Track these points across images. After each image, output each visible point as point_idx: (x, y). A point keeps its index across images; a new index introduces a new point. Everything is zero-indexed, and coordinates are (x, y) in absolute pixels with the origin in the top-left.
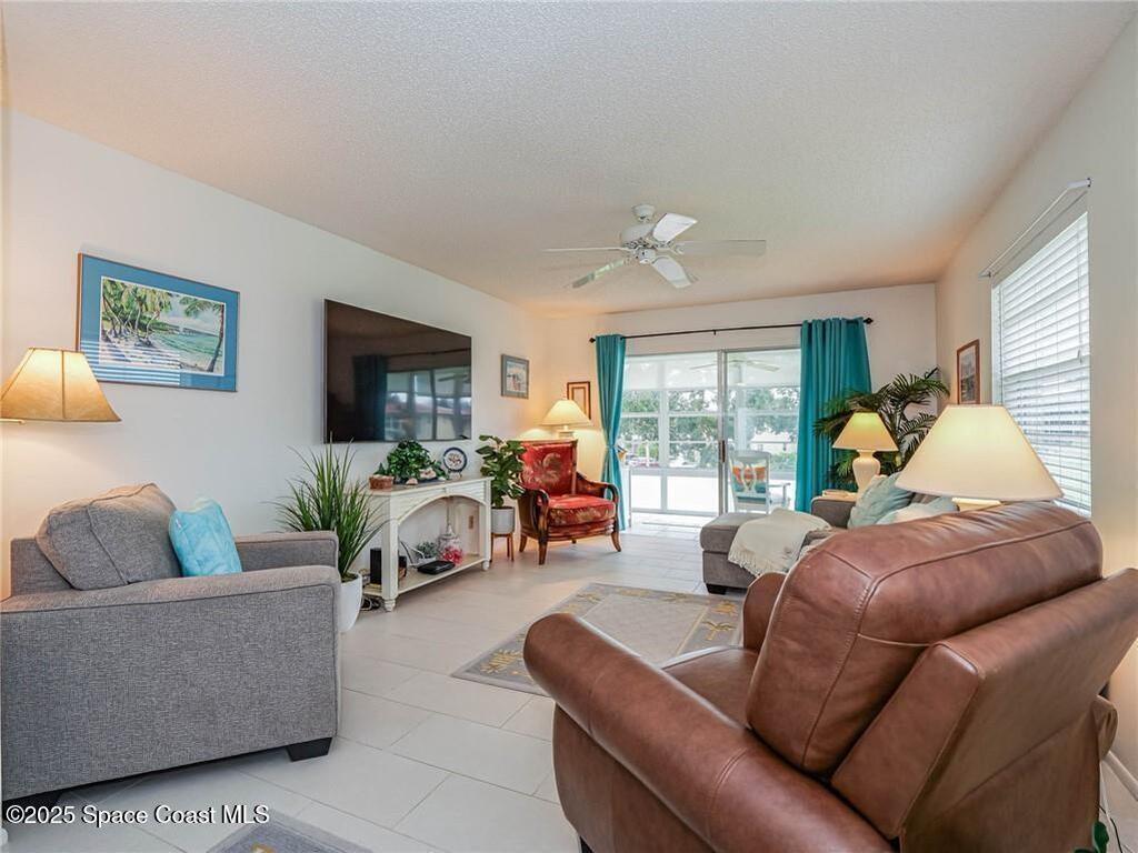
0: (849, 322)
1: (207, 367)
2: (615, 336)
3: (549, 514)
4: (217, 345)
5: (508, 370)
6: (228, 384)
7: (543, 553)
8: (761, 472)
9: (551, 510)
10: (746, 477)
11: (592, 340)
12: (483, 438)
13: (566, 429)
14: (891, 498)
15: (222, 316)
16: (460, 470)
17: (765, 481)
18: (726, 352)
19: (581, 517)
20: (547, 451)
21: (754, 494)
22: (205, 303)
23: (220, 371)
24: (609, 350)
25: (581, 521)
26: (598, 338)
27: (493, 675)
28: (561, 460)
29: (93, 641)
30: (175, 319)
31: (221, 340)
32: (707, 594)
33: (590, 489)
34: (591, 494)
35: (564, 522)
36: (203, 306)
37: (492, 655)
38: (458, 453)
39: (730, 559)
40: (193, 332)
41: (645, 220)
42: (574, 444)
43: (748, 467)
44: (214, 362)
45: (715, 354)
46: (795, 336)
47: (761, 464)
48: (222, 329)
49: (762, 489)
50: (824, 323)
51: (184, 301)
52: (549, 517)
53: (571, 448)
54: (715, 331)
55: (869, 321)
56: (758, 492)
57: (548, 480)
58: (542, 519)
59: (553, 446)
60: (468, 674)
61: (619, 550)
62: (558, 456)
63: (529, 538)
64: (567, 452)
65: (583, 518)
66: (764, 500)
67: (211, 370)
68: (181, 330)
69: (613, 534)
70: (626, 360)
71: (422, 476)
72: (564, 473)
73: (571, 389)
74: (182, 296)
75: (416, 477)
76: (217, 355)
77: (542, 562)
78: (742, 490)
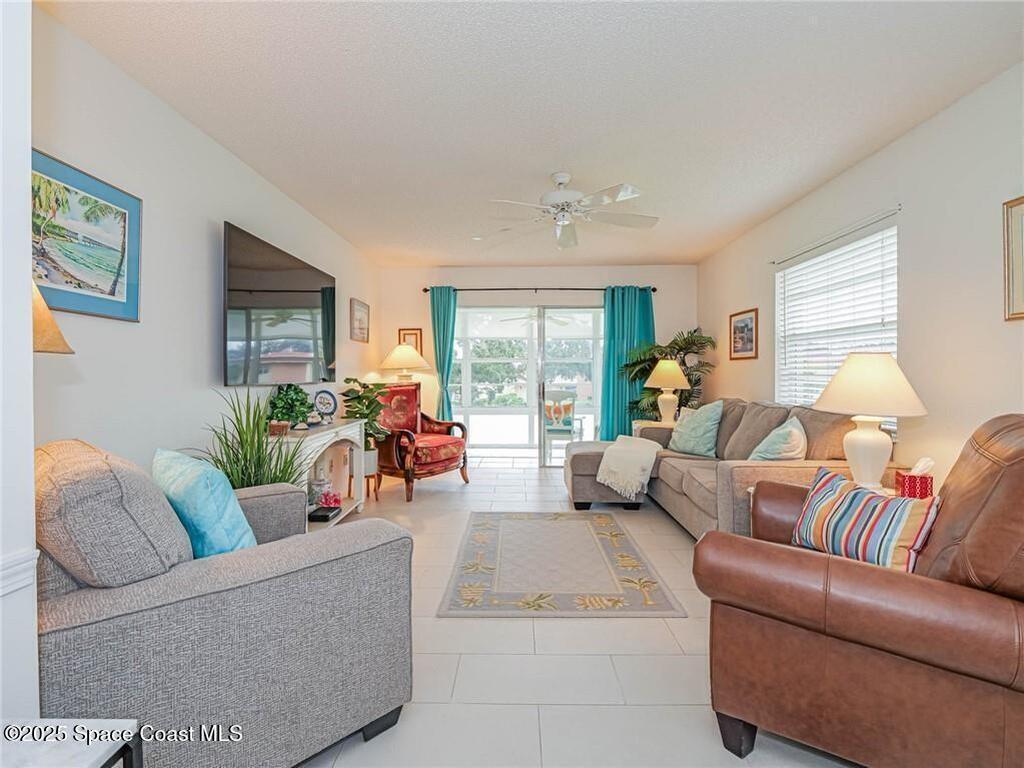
0: (641, 290)
1: (108, 289)
2: (449, 288)
3: (415, 454)
4: (119, 261)
5: (356, 313)
6: (129, 313)
7: (410, 490)
8: (567, 408)
9: (417, 449)
10: (555, 412)
11: (426, 290)
12: (348, 381)
13: (405, 372)
14: (709, 423)
15: (124, 227)
16: (332, 413)
17: (571, 415)
18: (544, 307)
19: (443, 454)
20: (394, 393)
21: (561, 426)
22: (107, 207)
23: (121, 297)
24: (442, 301)
25: (443, 457)
26: (432, 288)
27: (475, 608)
28: (407, 401)
29: (156, 653)
30: (73, 222)
31: (123, 256)
32: (575, 511)
33: (437, 428)
34: (439, 433)
35: (429, 460)
36: (105, 210)
37: (458, 592)
38: (329, 397)
39: (598, 479)
40: (95, 243)
41: (561, 186)
42: (418, 386)
43: (557, 404)
44: (115, 283)
45: (536, 309)
46: (599, 297)
47: (568, 402)
48: (124, 242)
49: (568, 423)
50: (623, 289)
51: (84, 201)
52: (415, 455)
53: (415, 390)
54: (536, 289)
55: (654, 290)
56: (565, 424)
57: (396, 421)
58: (409, 458)
59: (398, 388)
60: (451, 612)
61: (467, 482)
62: (404, 398)
63: (383, 476)
64: (412, 393)
65: (445, 454)
66: (570, 431)
67: (112, 293)
68: (79, 236)
69: (462, 469)
70: (457, 310)
71: (310, 420)
72: (410, 415)
73: (403, 335)
74: (83, 194)
75: (303, 421)
76: (118, 275)
77: (409, 499)
78: (552, 424)
